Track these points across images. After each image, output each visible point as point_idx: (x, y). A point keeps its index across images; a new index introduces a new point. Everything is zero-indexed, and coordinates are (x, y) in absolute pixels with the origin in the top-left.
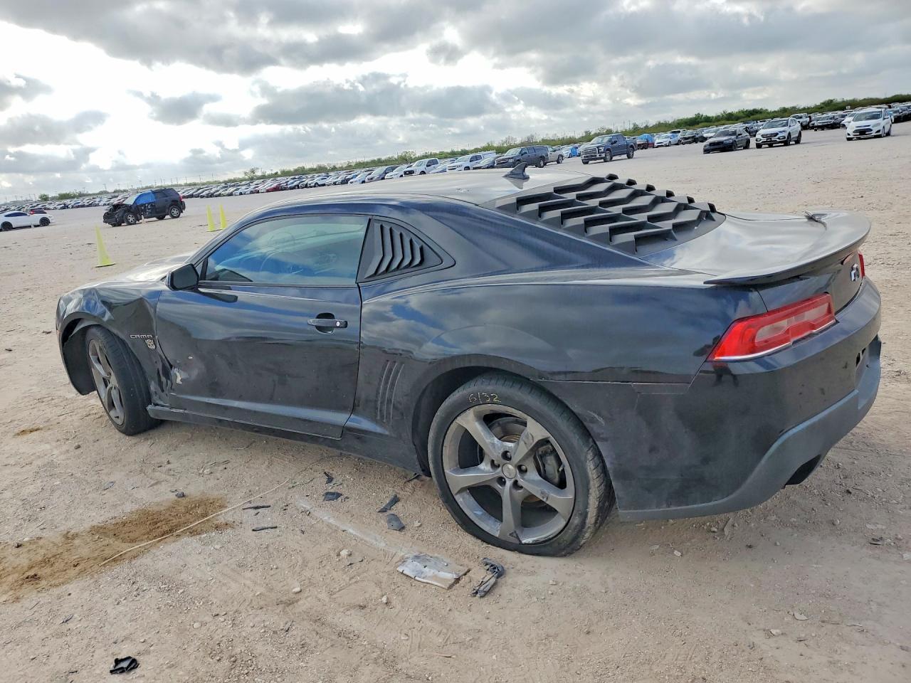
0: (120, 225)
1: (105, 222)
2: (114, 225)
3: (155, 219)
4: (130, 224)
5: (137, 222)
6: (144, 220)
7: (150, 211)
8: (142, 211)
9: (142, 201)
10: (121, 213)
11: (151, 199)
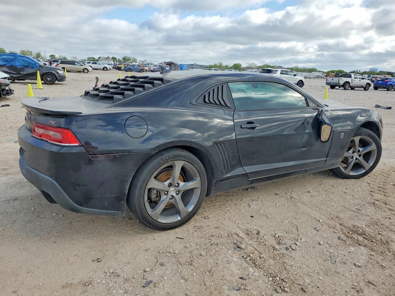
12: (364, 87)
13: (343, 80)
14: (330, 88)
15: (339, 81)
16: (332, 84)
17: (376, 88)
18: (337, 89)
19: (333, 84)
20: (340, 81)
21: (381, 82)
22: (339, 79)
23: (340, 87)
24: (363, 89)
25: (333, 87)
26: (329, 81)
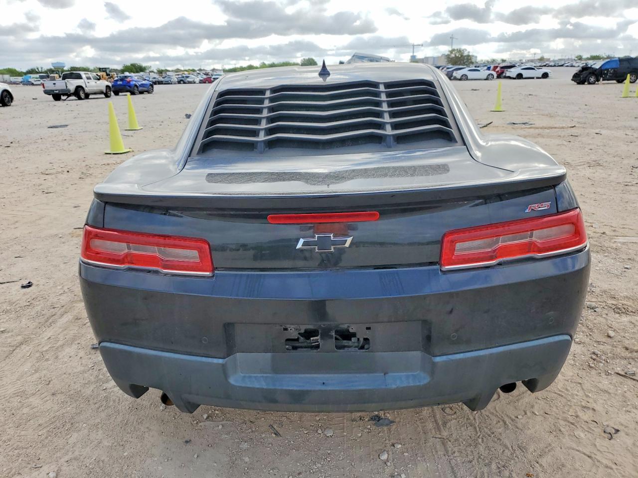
0: (583, 83)
1: (572, 80)
2: (579, 83)
3: (615, 82)
4: (590, 83)
5: (597, 82)
6: (601, 81)
7: (611, 75)
8: (605, 74)
9: (607, 67)
10: (586, 74)
11: (614, 65)
12: (105, 92)
13: (72, 84)
14: (53, 100)
15: (67, 87)
16: (55, 91)
17: (116, 93)
18: (65, 100)
19: (57, 92)
20: (67, 85)
21: (121, 83)
22: (66, 83)
23: (69, 96)
24: (103, 96)
25: (57, 97)
26: (48, 87)
